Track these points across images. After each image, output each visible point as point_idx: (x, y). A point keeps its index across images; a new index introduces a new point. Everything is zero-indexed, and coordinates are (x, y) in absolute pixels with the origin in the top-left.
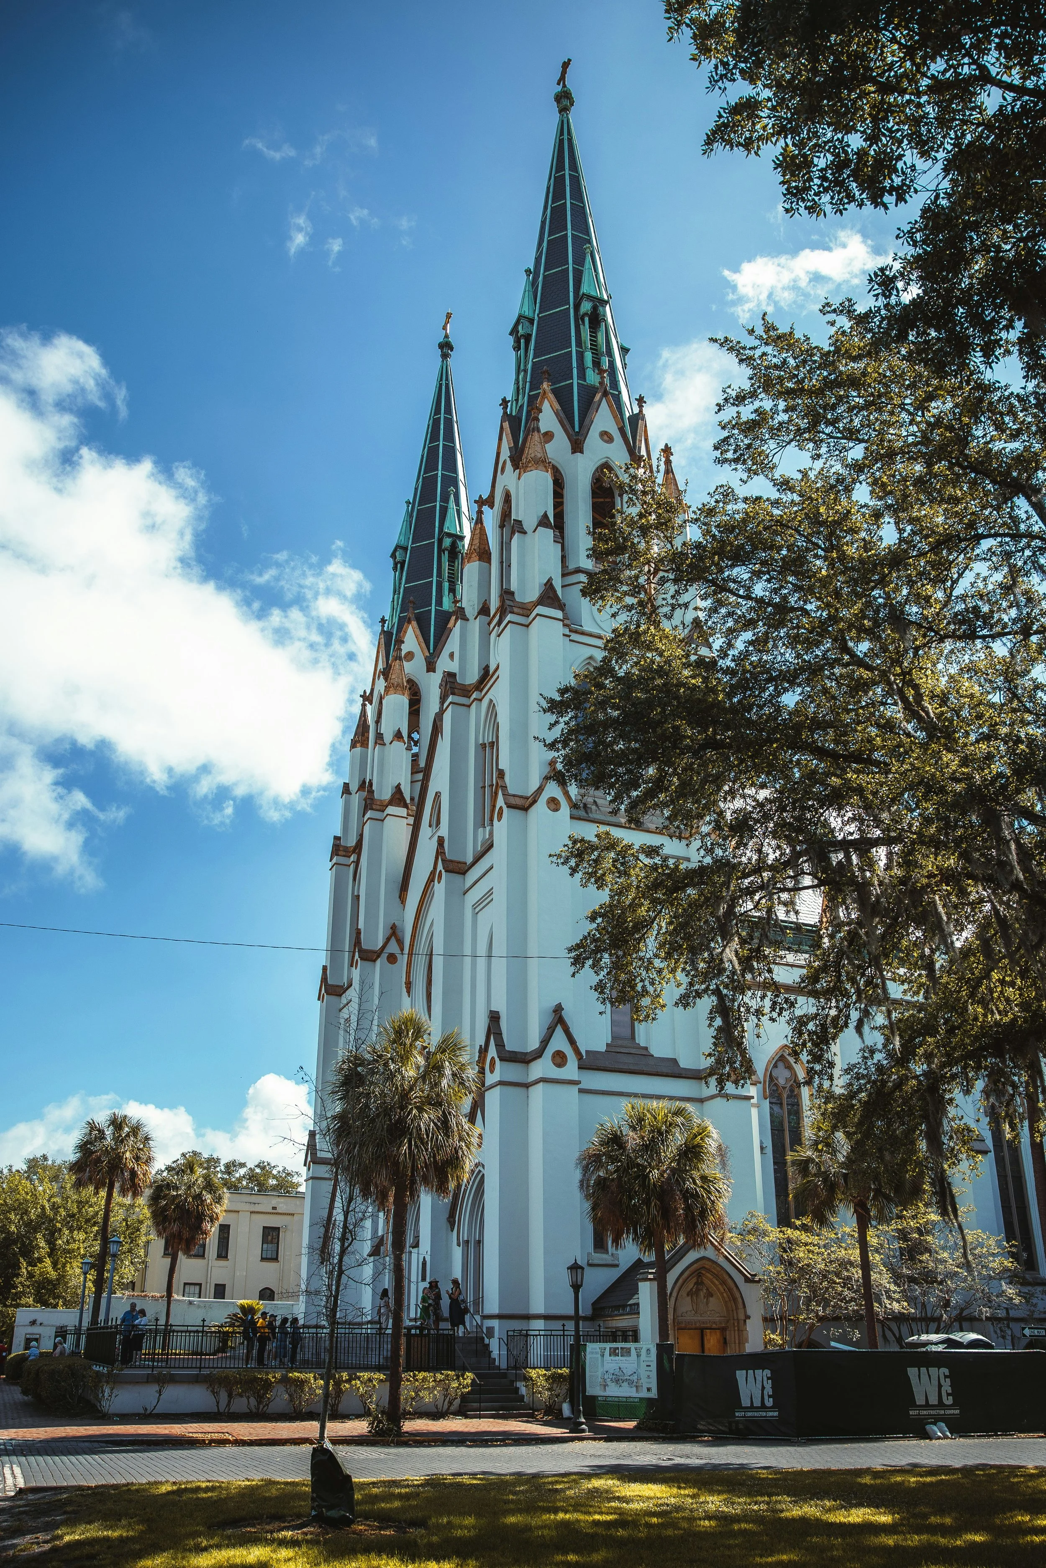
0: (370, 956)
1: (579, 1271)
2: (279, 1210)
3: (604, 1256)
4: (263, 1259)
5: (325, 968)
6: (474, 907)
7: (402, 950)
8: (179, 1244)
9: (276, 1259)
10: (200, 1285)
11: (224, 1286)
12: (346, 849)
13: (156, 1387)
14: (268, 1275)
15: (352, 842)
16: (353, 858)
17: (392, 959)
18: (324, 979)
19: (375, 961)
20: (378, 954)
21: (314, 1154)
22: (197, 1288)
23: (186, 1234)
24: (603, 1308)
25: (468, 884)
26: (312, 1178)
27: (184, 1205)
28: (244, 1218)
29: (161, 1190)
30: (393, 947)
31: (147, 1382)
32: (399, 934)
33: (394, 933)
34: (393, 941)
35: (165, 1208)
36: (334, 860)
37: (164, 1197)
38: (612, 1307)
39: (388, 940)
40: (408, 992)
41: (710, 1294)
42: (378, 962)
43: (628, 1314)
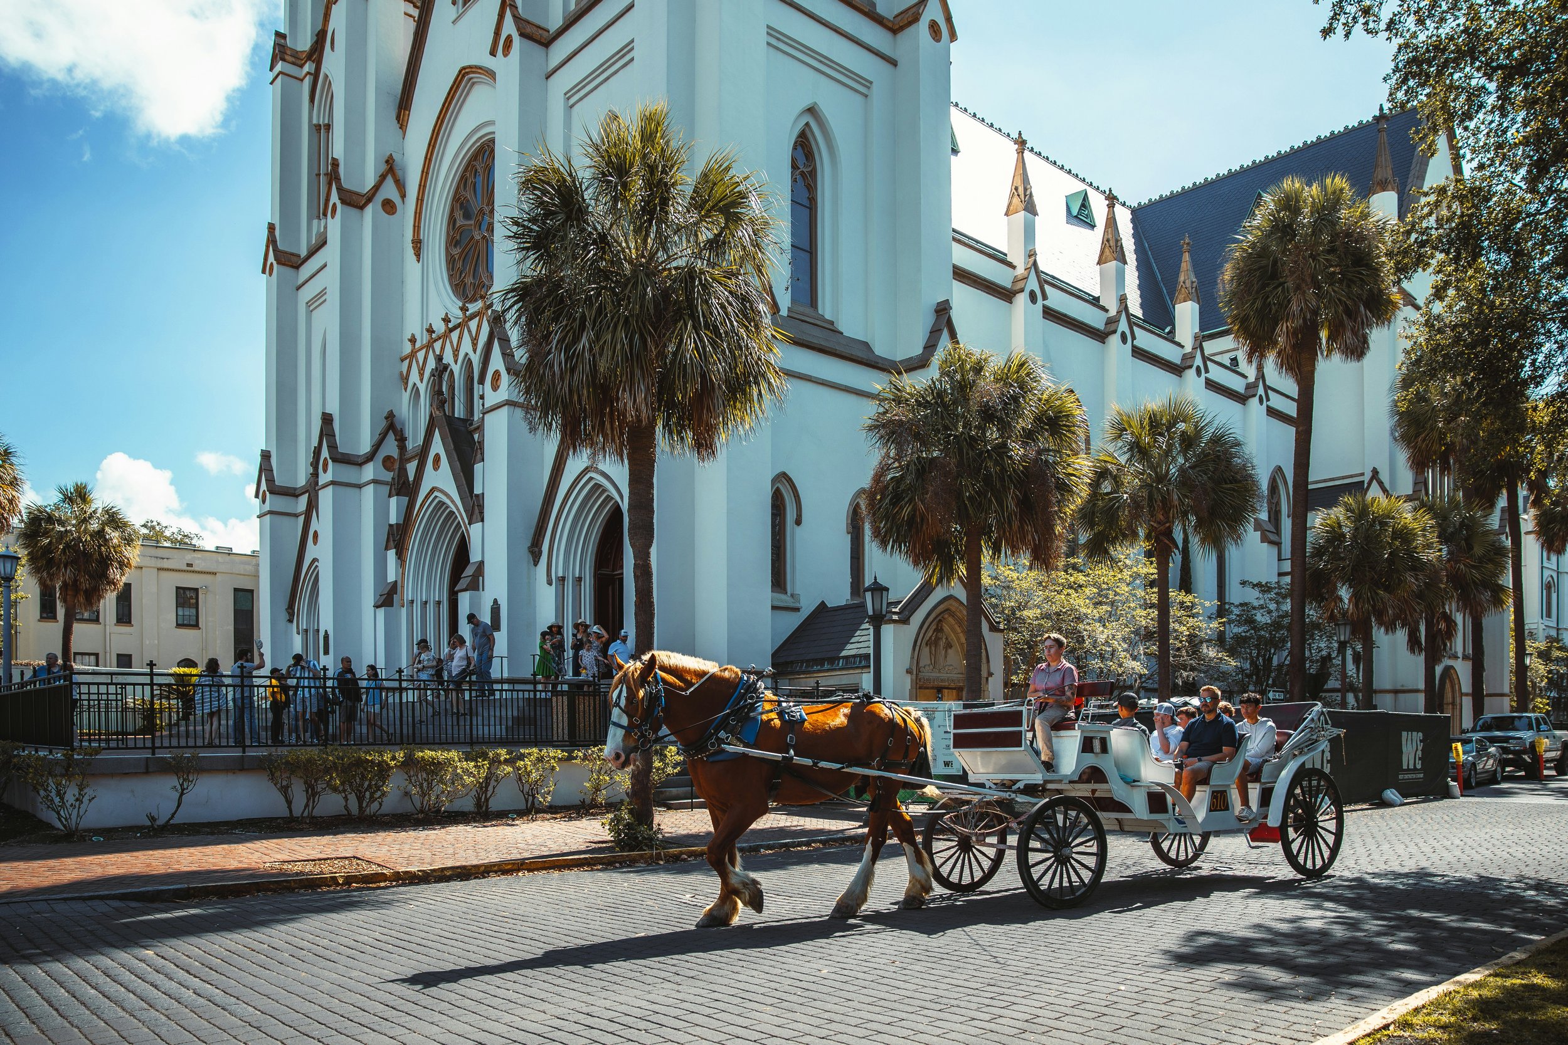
0: (355, 201)
1: (885, 593)
2: (195, 568)
3: (783, 596)
4: (179, 625)
5: (271, 228)
6: (568, 96)
7: (403, 196)
8: (75, 596)
9: (196, 626)
10: (97, 655)
11: (130, 656)
12: (295, 54)
13: (173, 781)
14: (189, 643)
15: (304, 43)
16: (308, 67)
17: (389, 207)
18: (271, 240)
19: (362, 208)
20: (370, 198)
21: (270, 481)
22: (93, 658)
23: (85, 583)
24: (787, 663)
25: (554, 62)
26: (270, 512)
27: (76, 545)
28: (150, 576)
29: (39, 523)
30: (389, 190)
31: (147, 772)
32: (399, 173)
33: (391, 169)
34: (389, 182)
35: (48, 549)
36: (279, 67)
37: (46, 533)
38: (808, 661)
39: (383, 178)
40: (418, 255)
41: (949, 646)
42: (369, 209)
43: (840, 669)
